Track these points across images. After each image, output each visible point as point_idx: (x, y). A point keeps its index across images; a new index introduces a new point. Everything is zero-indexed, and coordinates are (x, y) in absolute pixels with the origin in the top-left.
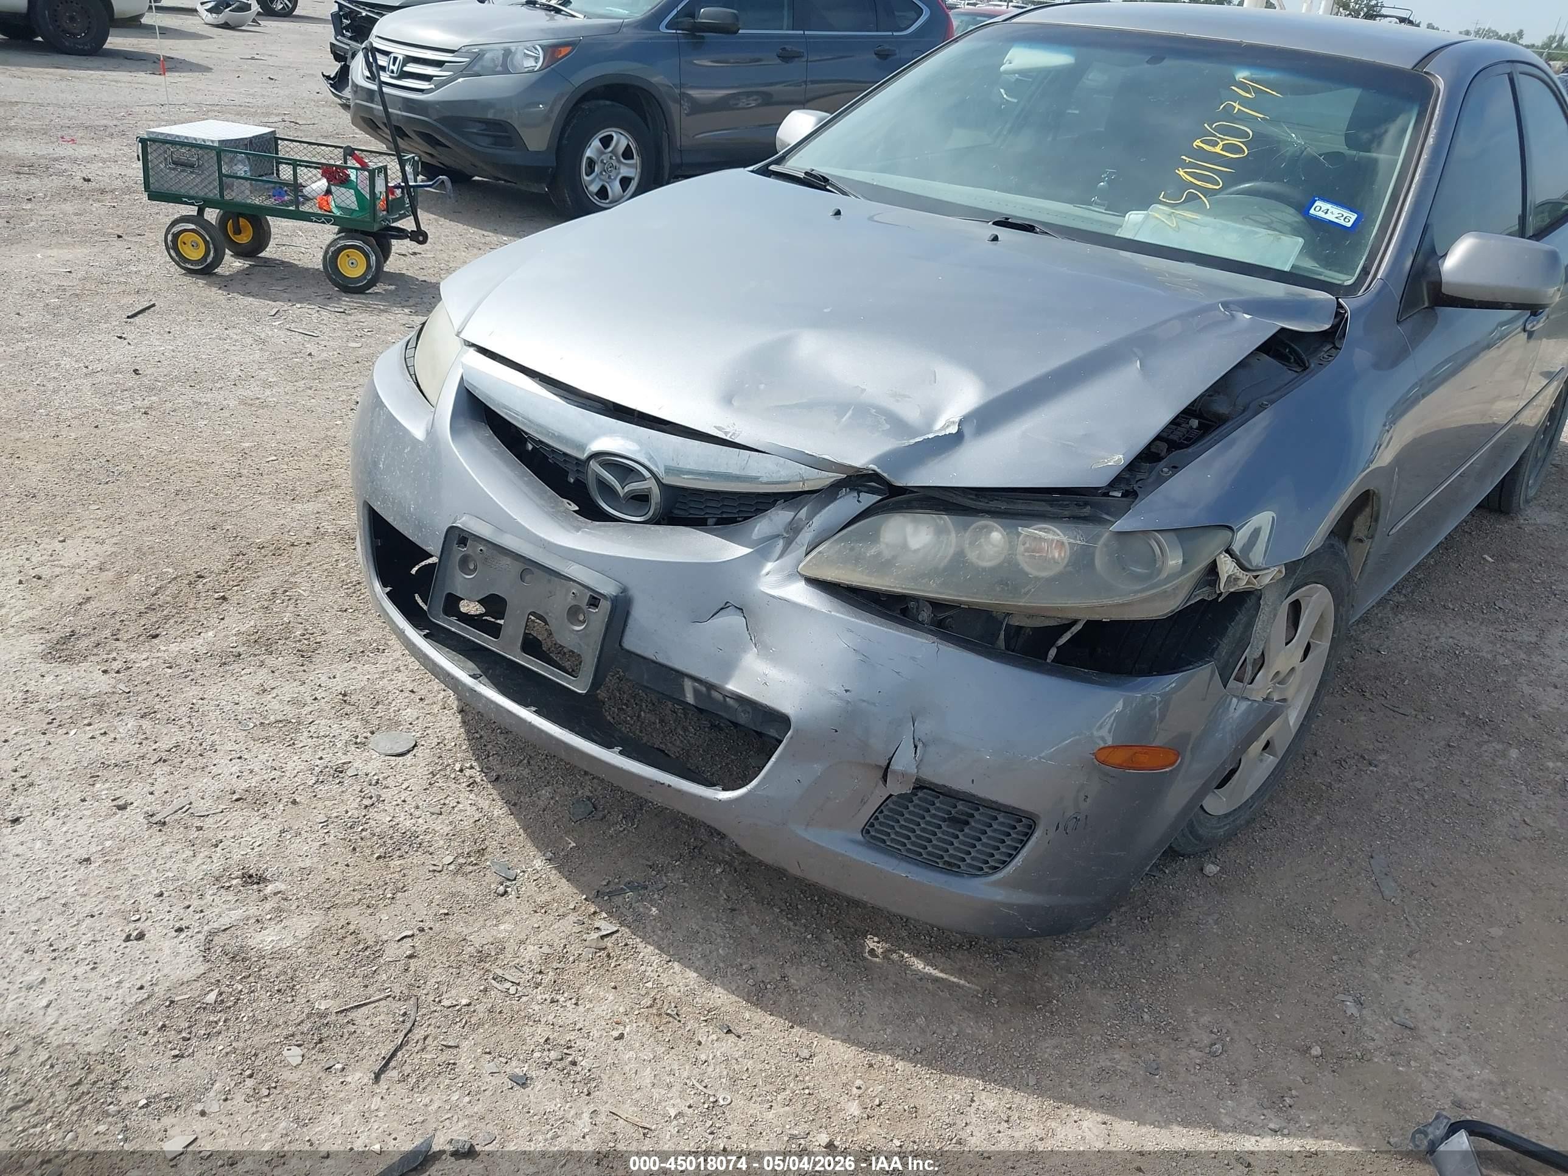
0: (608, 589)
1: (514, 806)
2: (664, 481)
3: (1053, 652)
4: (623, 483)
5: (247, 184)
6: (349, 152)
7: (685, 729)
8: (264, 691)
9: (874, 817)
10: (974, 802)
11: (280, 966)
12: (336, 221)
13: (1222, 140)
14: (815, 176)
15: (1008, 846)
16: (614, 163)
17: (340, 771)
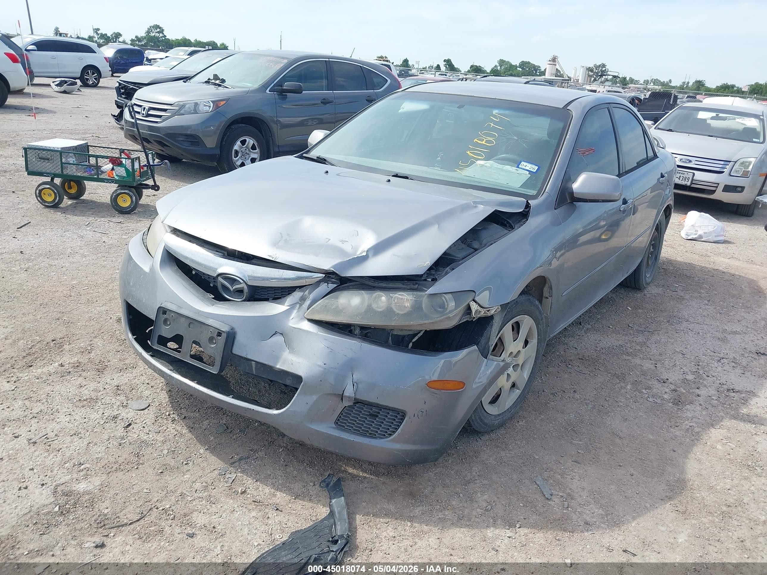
0: (225, 328)
1: (191, 429)
2: (249, 284)
3: (411, 345)
4: (232, 285)
5: (74, 167)
6: (122, 151)
7: (270, 394)
8: (81, 387)
9: (339, 416)
10: (380, 407)
11: (87, 497)
12: (115, 181)
13: (486, 138)
14: (321, 159)
15: (395, 425)
16: (247, 151)
17: (115, 417)
